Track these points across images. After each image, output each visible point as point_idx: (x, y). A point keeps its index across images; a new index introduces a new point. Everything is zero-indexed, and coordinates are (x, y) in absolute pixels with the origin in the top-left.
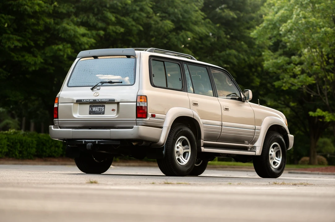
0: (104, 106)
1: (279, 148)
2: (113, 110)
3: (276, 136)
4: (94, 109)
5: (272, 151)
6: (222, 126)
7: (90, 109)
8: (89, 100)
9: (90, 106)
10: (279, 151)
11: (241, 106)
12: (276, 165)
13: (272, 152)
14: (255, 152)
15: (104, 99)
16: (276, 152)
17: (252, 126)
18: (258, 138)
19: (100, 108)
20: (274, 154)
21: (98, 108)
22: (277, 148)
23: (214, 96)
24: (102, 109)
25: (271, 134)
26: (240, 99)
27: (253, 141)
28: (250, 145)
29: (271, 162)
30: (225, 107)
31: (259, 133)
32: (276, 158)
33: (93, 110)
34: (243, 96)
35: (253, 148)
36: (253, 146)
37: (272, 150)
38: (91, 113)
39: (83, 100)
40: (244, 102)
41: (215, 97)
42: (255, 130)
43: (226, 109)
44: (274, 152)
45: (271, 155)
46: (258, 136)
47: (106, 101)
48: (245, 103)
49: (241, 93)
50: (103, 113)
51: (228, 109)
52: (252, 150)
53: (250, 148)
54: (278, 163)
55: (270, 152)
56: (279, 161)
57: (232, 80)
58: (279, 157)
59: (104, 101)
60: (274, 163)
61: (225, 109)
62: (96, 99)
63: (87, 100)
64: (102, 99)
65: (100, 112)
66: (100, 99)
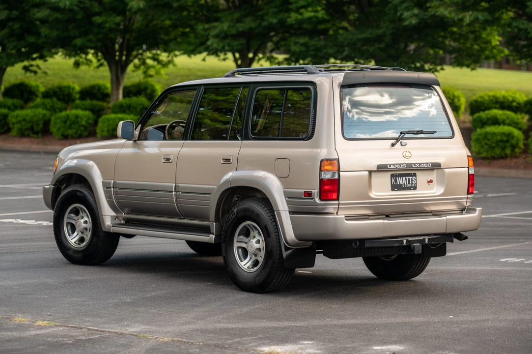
0: (415, 175)
2: (431, 181)
4: (401, 181)
7: (393, 181)
9: (392, 176)
15: (424, 163)
19: (409, 179)
21: (406, 179)
24: (412, 180)
33: (398, 183)
38: (395, 187)
39: (390, 165)
47: (428, 167)
50: (415, 188)
59: (424, 167)
62: (411, 164)
63: (397, 166)
64: (420, 164)
65: (409, 185)
66: (417, 164)
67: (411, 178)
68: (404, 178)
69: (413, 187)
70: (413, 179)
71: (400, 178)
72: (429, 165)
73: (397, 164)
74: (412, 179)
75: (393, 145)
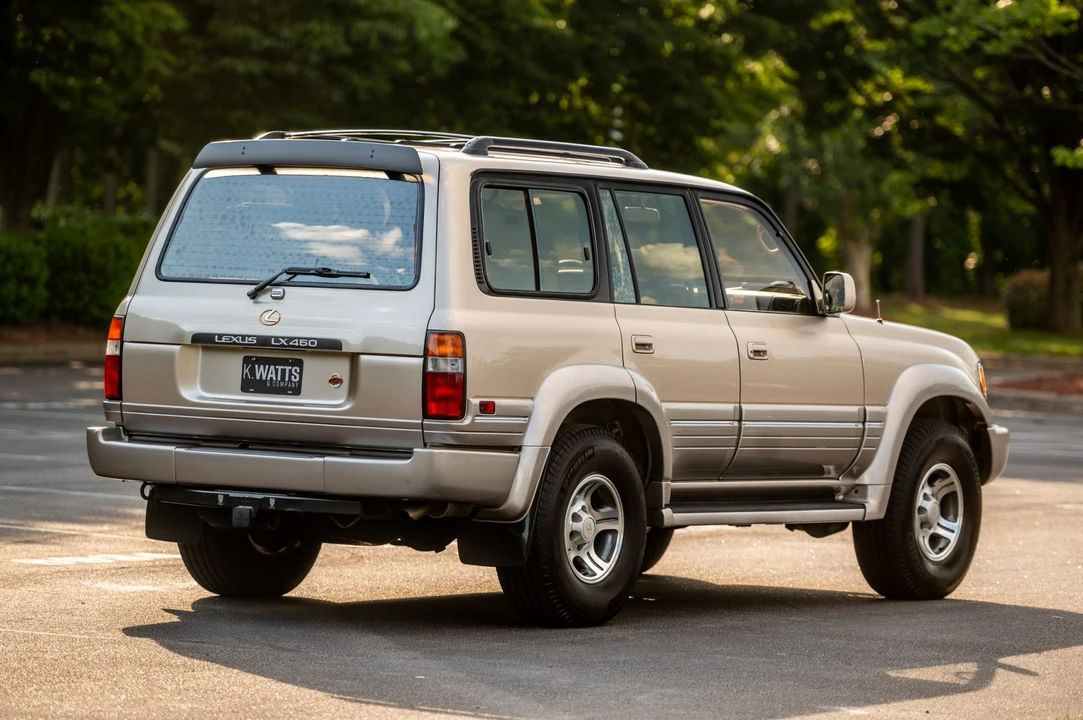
0: (299, 363)
1: (953, 483)
2: (335, 381)
3: (943, 439)
4: (261, 372)
5: (925, 495)
6: (740, 421)
7: (246, 371)
8: (243, 339)
9: (247, 360)
10: (954, 493)
11: (812, 334)
12: (941, 550)
13: (927, 500)
14: (864, 507)
15: (299, 339)
16: (940, 499)
17: (855, 409)
18: (874, 453)
19: (283, 371)
20: (934, 508)
21: (276, 370)
22: (947, 481)
23: (711, 307)
24: (291, 374)
25: (924, 432)
26: (810, 309)
27: (853, 465)
28: (842, 482)
29: (923, 540)
30: (752, 347)
31: (879, 433)
32: (943, 522)
33: (258, 378)
34: (819, 295)
35: (856, 492)
36: (857, 482)
37: (928, 490)
38: (249, 385)
39: (220, 336)
40: (823, 316)
41: (718, 308)
42: (864, 423)
43: (757, 352)
44: (933, 500)
45: (922, 510)
46: (876, 445)
47: (308, 347)
48: (829, 319)
49: (813, 282)
50: (296, 391)
51: (765, 352)
52: (852, 499)
53: (843, 489)
54: (949, 541)
55: (920, 501)
56: (953, 532)
57: (778, 235)
58: (951, 517)
59: (299, 346)
60: (935, 540)
61: (752, 355)
62: (269, 338)
63: (235, 339)
64: (291, 339)
65: (282, 384)
66: (283, 338)
67: (288, 368)
68: (272, 367)
69: (291, 389)
70: (293, 372)
71: (262, 366)
72: (313, 343)
73: (235, 336)
74: (290, 371)
75: (253, 296)
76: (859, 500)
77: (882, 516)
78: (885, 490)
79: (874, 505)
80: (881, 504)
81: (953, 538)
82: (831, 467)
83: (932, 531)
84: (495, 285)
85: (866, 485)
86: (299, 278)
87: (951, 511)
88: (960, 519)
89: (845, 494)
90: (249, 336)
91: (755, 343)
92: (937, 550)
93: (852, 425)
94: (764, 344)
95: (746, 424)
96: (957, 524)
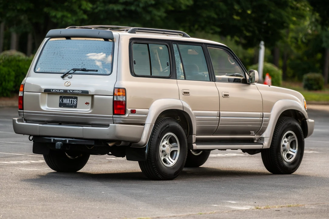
0: (76, 98)
1: (294, 137)
2: (87, 103)
3: (290, 123)
4: (65, 101)
5: (285, 141)
6: (219, 116)
7: (61, 101)
8: (59, 91)
9: (61, 97)
10: (295, 141)
11: (244, 90)
12: (290, 158)
13: (285, 142)
14: (263, 144)
15: (76, 90)
16: (290, 142)
17: (259, 113)
18: (266, 127)
19: (72, 100)
20: (288, 145)
21: (70, 100)
22: (292, 137)
23: (210, 81)
24: (74, 101)
25: (284, 121)
26: (245, 82)
27: (260, 131)
28: (256, 137)
29: (284, 156)
30: (224, 93)
31: (268, 121)
32: (291, 150)
33: (64, 103)
34: (248, 77)
35: (261, 140)
36: (261, 136)
37: (286, 139)
38: (62, 105)
39: (53, 90)
40: (249, 84)
41: (213, 81)
42: (263, 118)
43: (225, 95)
44: (288, 143)
45: (283, 146)
46: (267, 125)
47: (79, 93)
48: (251, 85)
49: (246, 73)
50: (75, 107)
51: (228, 95)
52: (260, 142)
53: (257, 139)
54: (293, 156)
55: (283, 143)
56: (294, 153)
57: (234, 58)
58: (294, 148)
59: (76, 93)
60: (288, 155)
61: (224, 96)
62: (67, 90)
63: (57, 91)
64: (73, 90)
65: (71, 105)
66: (71, 90)
67: (73, 100)
68: (68, 99)
69: (74, 106)
70: (75, 101)
71: (65, 99)
72: (80, 92)
73: (57, 90)
74: (74, 100)
75: (63, 77)
76: (262, 142)
77: (269, 147)
78: (270, 139)
79: (266, 144)
80: (269, 143)
81: (295, 155)
82: (253, 132)
83: (287, 152)
84: (136, 73)
85: (264, 138)
86: (77, 72)
87: (294, 146)
88: (297, 149)
89: (257, 140)
90: (61, 90)
91: (225, 92)
92: (289, 158)
93: (259, 118)
94: (228, 92)
95: (221, 118)
96: (296, 150)
